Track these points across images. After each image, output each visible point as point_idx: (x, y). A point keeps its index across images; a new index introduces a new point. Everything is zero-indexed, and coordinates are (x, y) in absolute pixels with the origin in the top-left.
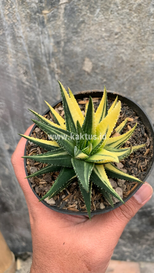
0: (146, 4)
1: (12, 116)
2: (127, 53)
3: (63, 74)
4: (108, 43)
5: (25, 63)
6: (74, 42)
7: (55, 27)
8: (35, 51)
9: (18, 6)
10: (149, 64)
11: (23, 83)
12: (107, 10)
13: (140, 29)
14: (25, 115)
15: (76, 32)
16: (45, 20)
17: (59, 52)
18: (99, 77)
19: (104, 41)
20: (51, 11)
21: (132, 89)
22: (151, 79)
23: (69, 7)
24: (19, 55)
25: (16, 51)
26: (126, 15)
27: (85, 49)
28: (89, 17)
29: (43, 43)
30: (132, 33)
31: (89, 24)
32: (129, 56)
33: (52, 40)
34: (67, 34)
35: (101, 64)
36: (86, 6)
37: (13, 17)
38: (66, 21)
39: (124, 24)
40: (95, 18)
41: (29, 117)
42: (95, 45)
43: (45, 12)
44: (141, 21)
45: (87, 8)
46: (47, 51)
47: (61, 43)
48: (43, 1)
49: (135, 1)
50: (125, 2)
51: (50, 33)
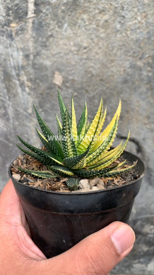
0: (112, 21)
2: (96, 67)
3: (33, 87)
4: (77, 57)
7: (24, 41)
8: (4, 64)
10: (118, 78)
12: (75, 25)
13: (108, 45)
15: (44, 46)
16: (14, 34)
17: (28, 65)
18: (70, 91)
19: (73, 55)
20: (19, 24)
22: (121, 93)
23: (36, 22)
26: (94, 31)
27: (55, 62)
28: (57, 31)
29: (12, 56)
30: (100, 48)
31: (58, 38)
32: (99, 70)
33: (21, 53)
34: (36, 48)
35: (71, 78)
36: (54, 20)
38: (34, 35)
39: (92, 39)
40: (64, 33)
42: (65, 58)
43: (13, 25)
44: (108, 37)
45: (55, 22)
46: (16, 64)
47: (30, 56)
48: (11, 14)
49: (102, 17)
50: (92, 18)
51: (18, 46)
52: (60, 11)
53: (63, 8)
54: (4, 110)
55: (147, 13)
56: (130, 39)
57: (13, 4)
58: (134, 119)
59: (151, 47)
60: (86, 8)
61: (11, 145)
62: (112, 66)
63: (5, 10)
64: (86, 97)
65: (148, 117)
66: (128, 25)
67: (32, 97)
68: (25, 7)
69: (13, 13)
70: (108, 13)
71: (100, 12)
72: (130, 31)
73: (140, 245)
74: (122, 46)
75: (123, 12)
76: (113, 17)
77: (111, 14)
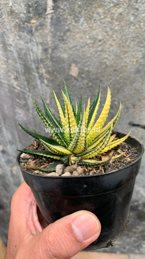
0: (126, 14)
1: (4, 119)
2: (111, 59)
3: (51, 79)
4: (92, 50)
5: (16, 69)
6: (60, 49)
7: (43, 36)
8: (24, 58)
9: (8, 17)
10: (131, 68)
11: (14, 88)
12: (91, 19)
13: (122, 37)
14: (16, 117)
15: (62, 40)
16: (33, 29)
17: (47, 58)
18: (85, 81)
19: (88, 48)
20: (39, 21)
21: (116, 91)
22: (134, 82)
23: (55, 17)
24: (10, 61)
25: (6, 58)
26: (108, 24)
27: (71, 55)
28: (74, 26)
29: (32, 50)
30: (114, 40)
31: (74, 32)
32: (113, 62)
33: (40, 47)
34: (54, 42)
35: (86, 69)
36: (71, 15)
37: (3, 27)
38: (52, 30)
39: (107, 32)
40: (80, 27)
41: (20, 120)
42: (81, 51)
43: (33, 21)
44: (122, 29)
45: (72, 17)
46: (36, 58)
47: (48, 50)
48: (31, 11)
49: (116, 11)
50: (107, 12)
51: (38, 41)
52: (77, 6)
53: (79, 3)
54: (25, 101)
56: (143, 30)
57: (33, 2)
60: (102, 2)
63: (26, 8)
66: (141, 17)
67: (50, 89)
68: (44, 4)
69: (33, 10)
70: (123, 7)
71: (115, 6)
72: (143, 22)
74: (135, 38)
75: (136, 4)
76: (127, 10)
77: (125, 7)
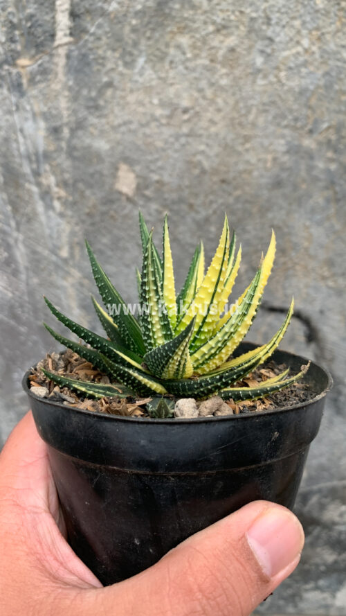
0: (245, 49)
2: (212, 153)
3: (71, 199)
4: (167, 132)
6: (91, 129)
7: (47, 96)
8: (3, 149)
10: (262, 176)
12: (162, 59)
13: (237, 102)
15: (94, 107)
16: (25, 81)
17: (59, 150)
18: (154, 206)
19: (158, 127)
20: (37, 61)
22: (268, 210)
23: (76, 53)
26: (204, 71)
27: (118, 143)
28: (121, 74)
29: (22, 130)
30: (219, 110)
31: (124, 90)
32: (217, 160)
33: (42, 124)
34: (75, 112)
35: (155, 177)
36: (114, 50)
38: (71, 83)
39: (201, 91)
40: (137, 78)
42: (140, 135)
43: (23, 61)
44: (237, 85)
45: (117, 55)
46: (31, 150)
47: (62, 131)
48: (17, 38)
49: (222, 42)
50: (199, 44)
51: (36, 108)
52: (127, 29)
53: (134, 22)
54: (8, 253)
55: (324, 31)
56: (286, 88)
57: (21, 16)
58: (298, 268)
59: (334, 106)
60: (187, 22)
61: (23, 329)
62: (247, 150)
63: (4, 29)
64: (189, 220)
65: (330, 263)
66: (280, 58)
67: (68, 222)
68: (49, 22)
69: (22, 35)
70: (236, 33)
72: (286, 70)
73: (319, 550)
74: (269, 105)
75: (268, 28)
76: (246, 41)
77: (243, 34)
